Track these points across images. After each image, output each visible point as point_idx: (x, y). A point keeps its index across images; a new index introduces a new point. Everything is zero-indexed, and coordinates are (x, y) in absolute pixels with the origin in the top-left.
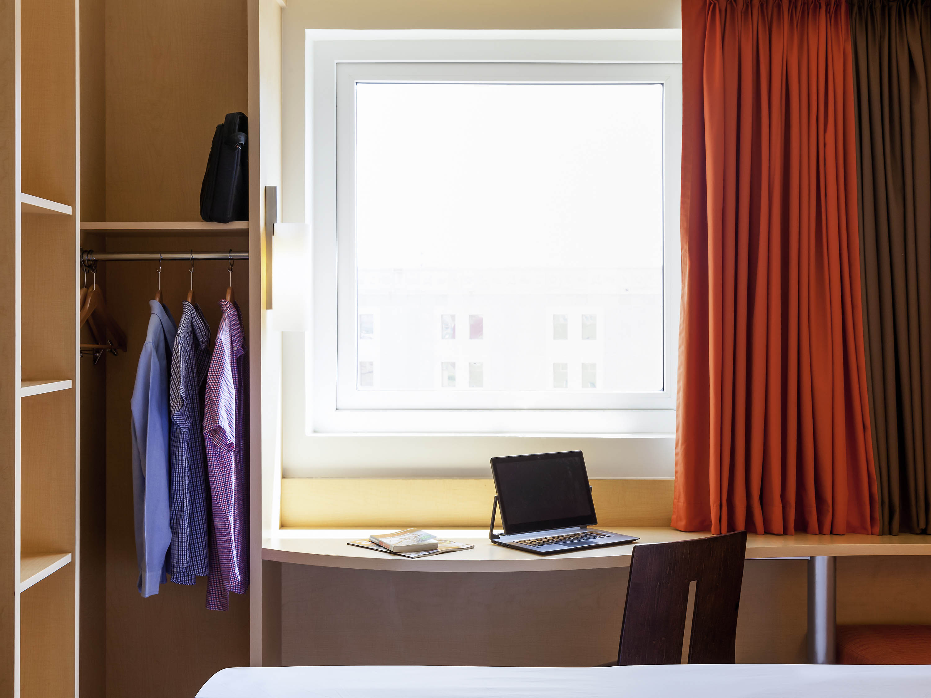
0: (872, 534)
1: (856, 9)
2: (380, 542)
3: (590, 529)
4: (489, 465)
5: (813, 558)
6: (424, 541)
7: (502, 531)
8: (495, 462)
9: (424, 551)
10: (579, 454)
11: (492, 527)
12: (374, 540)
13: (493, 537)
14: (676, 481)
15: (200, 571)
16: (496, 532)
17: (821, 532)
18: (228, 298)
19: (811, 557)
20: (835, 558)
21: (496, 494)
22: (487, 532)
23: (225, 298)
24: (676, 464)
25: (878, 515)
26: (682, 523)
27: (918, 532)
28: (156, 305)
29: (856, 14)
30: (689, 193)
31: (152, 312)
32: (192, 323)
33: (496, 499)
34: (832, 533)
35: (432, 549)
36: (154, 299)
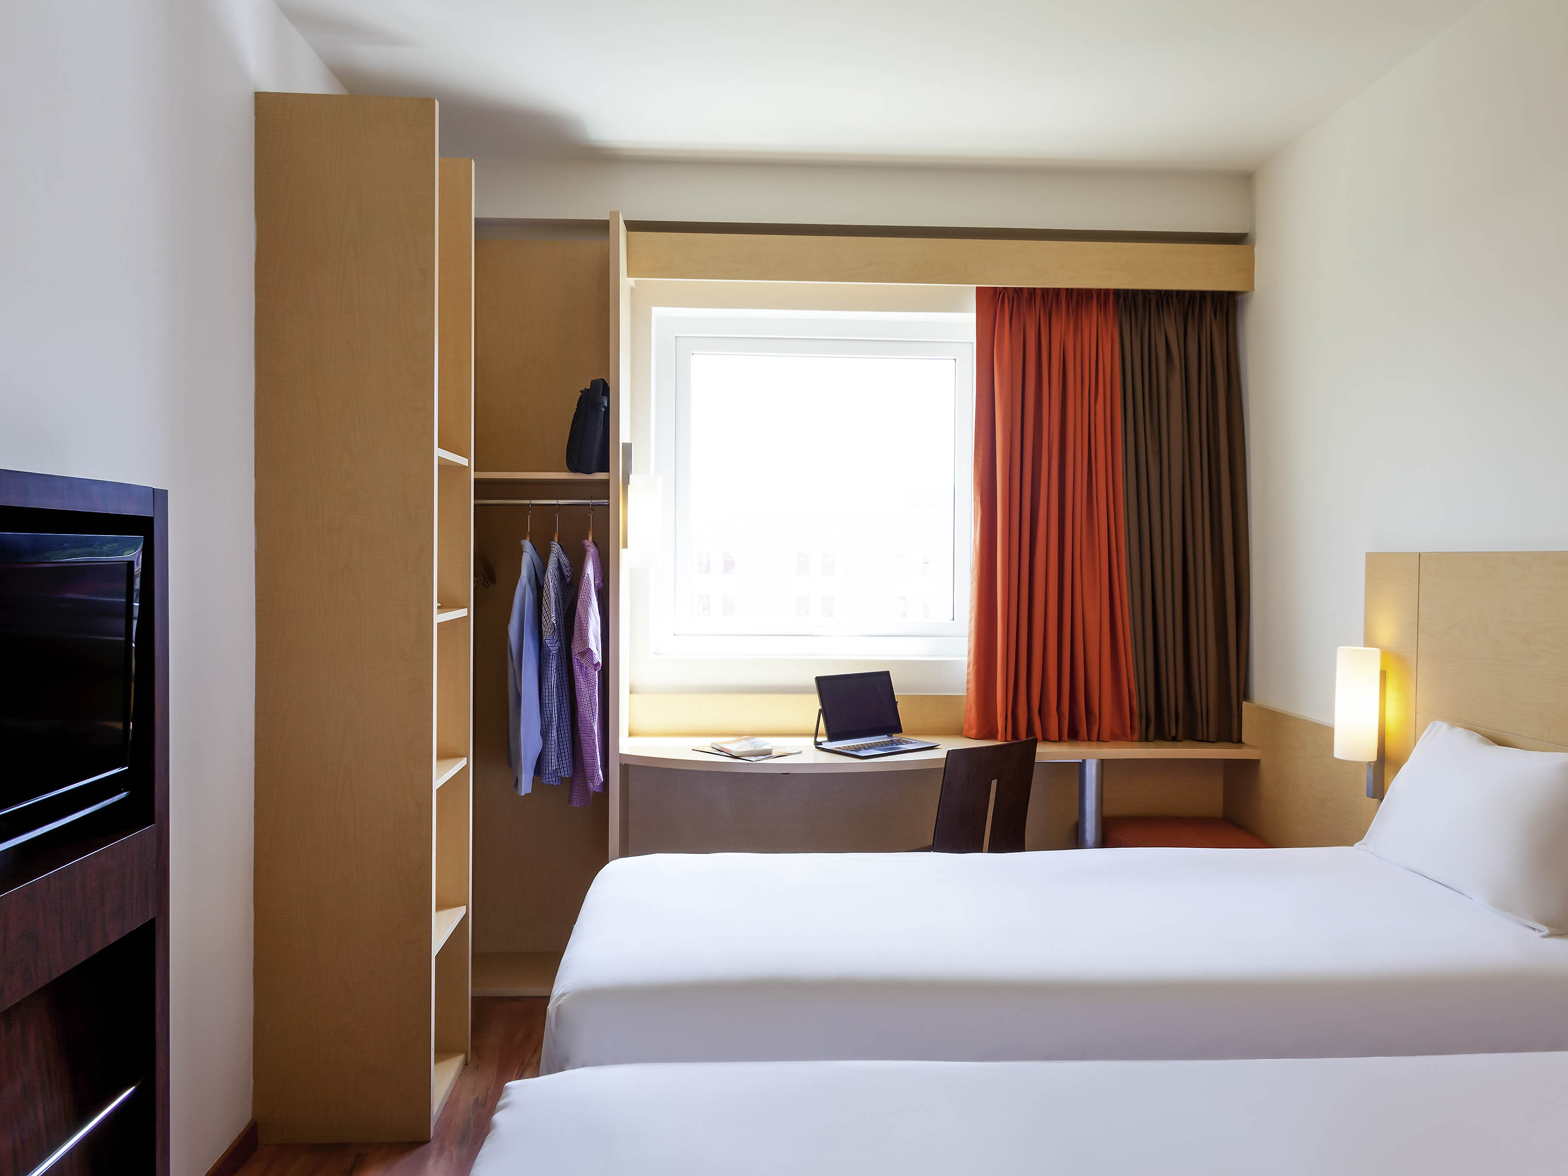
0: (1132, 741)
1: (1121, 300)
2: (722, 748)
3: (896, 737)
4: (814, 683)
5: (1084, 761)
6: (761, 746)
7: (826, 739)
8: (819, 680)
9: (761, 755)
10: (887, 674)
11: (816, 735)
12: (715, 747)
13: (817, 744)
14: (967, 696)
15: (566, 773)
16: (819, 739)
17: (1089, 739)
18: (590, 538)
19: (1083, 760)
20: (1102, 760)
21: (820, 707)
22: (811, 740)
23: (587, 539)
24: (968, 682)
25: (1136, 725)
26: (973, 732)
27: (1170, 738)
28: (527, 545)
29: (1122, 305)
30: (981, 453)
31: (524, 550)
32: (559, 560)
33: (820, 711)
34: (1098, 740)
35: (767, 753)
36: (525, 539)
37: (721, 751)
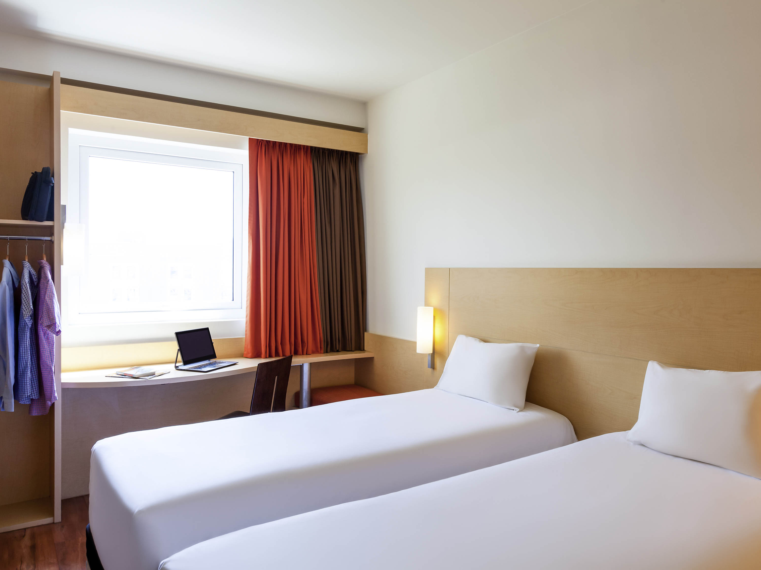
0: (321, 353)
2: (125, 374)
3: (212, 361)
4: (174, 336)
5: (303, 364)
6: (149, 371)
7: (182, 364)
8: (177, 334)
9: (150, 376)
10: (207, 329)
11: (176, 362)
12: (118, 373)
13: (176, 367)
14: (246, 338)
15: (35, 397)
16: (177, 365)
17: (303, 354)
18: (45, 259)
19: (302, 364)
20: (311, 363)
21: (178, 348)
22: (174, 365)
23: (43, 259)
24: (246, 331)
25: (323, 346)
26: (250, 355)
27: (336, 351)
28: (7, 263)
29: (314, 153)
30: (252, 219)
31: (4, 266)
32: (30, 271)
33: (179, 350)
34: (307, 354)
35: (153, 374)
36: (5, 259)
37: (124, 375)
